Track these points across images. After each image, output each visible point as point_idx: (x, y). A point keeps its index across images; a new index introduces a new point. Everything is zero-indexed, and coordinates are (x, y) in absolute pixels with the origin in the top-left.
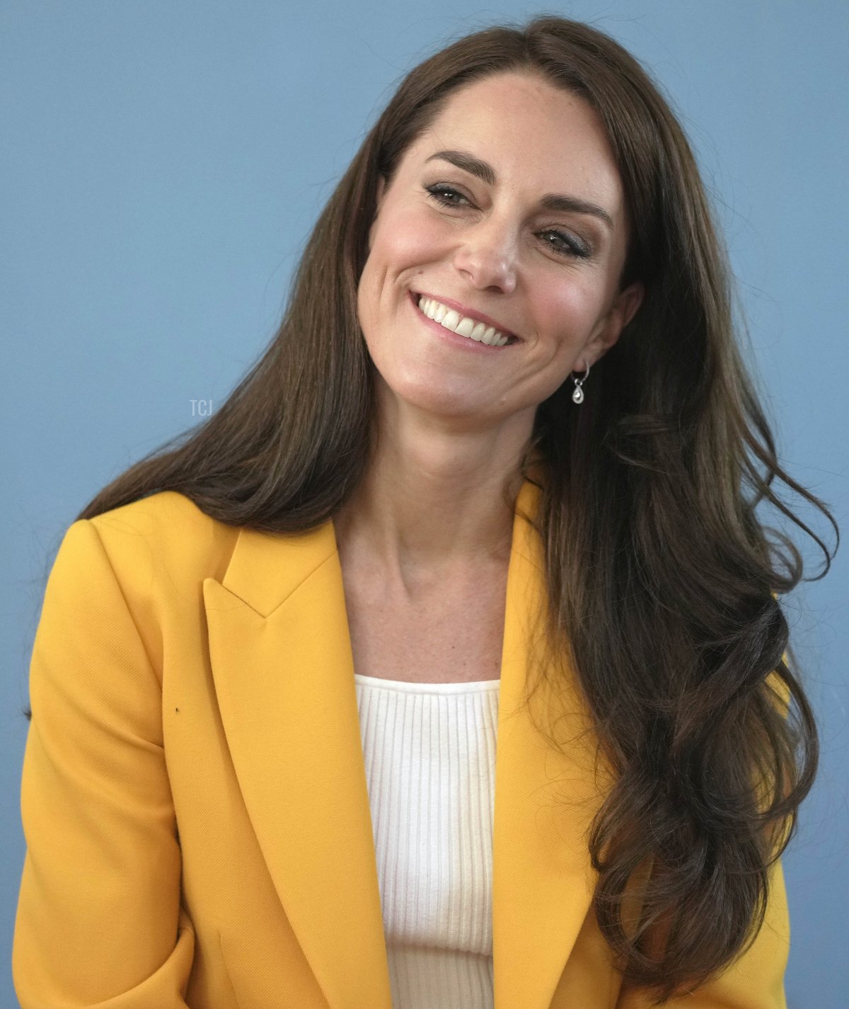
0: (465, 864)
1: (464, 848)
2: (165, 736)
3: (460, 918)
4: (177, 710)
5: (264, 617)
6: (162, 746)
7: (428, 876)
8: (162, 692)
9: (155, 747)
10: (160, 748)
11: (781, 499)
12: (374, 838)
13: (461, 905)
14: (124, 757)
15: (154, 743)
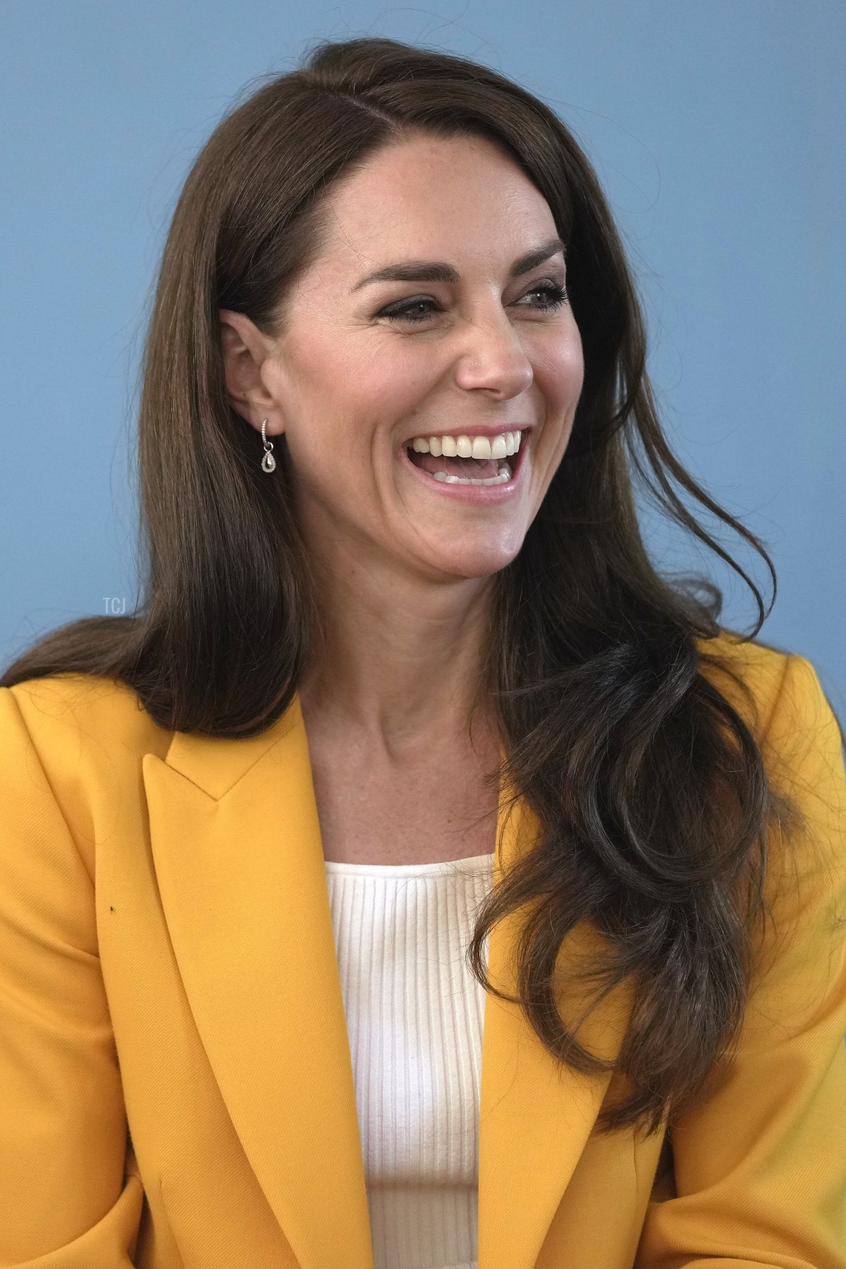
0: (464, 1077)
1: (462, 1058)
2: (100, 942)
3: (461, 1143)
4: (112, 909)
5: (215, 800)
6: (97, 955)
7: (419, 1094)
8: (95, 889)
9: (88, 956)
10: (95, 957)
11: (707, 531)
12: (353, 1067)
13: (462, 1127)
14: (49, 968)
15: (86, 951)
